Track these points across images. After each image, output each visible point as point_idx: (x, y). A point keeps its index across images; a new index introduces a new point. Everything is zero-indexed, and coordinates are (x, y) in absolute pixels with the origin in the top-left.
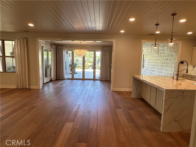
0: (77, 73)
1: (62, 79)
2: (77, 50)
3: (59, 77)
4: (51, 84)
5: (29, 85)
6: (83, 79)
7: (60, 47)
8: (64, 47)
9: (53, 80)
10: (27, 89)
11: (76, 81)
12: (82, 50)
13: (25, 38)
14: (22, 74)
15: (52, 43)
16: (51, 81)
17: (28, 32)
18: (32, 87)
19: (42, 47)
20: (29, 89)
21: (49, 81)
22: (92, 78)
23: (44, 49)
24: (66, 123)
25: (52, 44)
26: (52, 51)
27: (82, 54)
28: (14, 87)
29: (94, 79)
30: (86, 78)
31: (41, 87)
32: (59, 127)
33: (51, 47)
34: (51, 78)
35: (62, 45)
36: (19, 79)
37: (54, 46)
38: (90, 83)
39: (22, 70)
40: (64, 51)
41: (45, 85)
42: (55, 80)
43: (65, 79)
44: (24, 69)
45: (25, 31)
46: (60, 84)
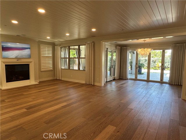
0: (143, 74)
1: (125, 78)
2: (140, 50)
3: (122, 77)
4: (114, 83)
5: (94, 82)
6: (148, 81)
7: (124, 47)
8: (128, 47)
9: (116, 79)
10: (92, 85)
11: (139, 82)
12: (145, 49)
13: (93, 42)
14: (89, 72)
15: (116, 44)
16: (114, 80)
17: (94, 36)
18: (96, 84)
19: (107, 48)
20: (94, 85)
21: (112, 79)
22: (159, 80)
23: (109, 50)
24: (109, 125)
25: (117, 46)
26: (117, 52)
27: (145, 53)
28: (84, 82)
29: (162, 82)
30: (150, 79)
31: (103, 85)
32: (101, 127)
33: (115, 48)
34: (115, 77)
35: (126, 46)
36: (87, 76)
37: (119, 47)
38: (154, 86)
39: (89, 69)
40: (128, 51)
41: (108, 83)
42: (118, 79)
43: (127, 79)
44: (91, 68)
45: (92, 36)
46: (122, 83)
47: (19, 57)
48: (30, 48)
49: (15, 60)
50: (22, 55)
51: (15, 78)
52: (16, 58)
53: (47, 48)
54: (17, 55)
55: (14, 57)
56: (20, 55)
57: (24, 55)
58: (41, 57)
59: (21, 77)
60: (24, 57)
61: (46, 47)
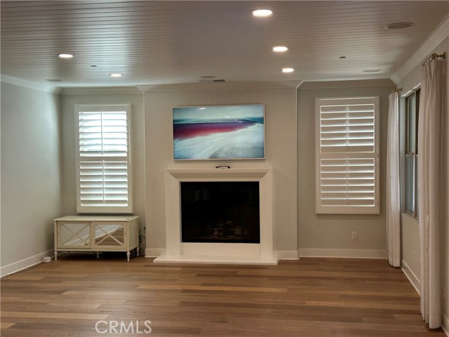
47: (222, 155)
48: (260, 121)
49: (210, 168)
50: (233, 149)
51: (219, 231)
52: (214, 159)
53: (351, 108)
54: (217, 149)
55: (205, 154)
56: (225, 150)
57: (238, 148)
58: (318, 152)
59: (238, 231)
60: (240, 155)
61: (344, 108)
